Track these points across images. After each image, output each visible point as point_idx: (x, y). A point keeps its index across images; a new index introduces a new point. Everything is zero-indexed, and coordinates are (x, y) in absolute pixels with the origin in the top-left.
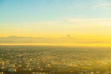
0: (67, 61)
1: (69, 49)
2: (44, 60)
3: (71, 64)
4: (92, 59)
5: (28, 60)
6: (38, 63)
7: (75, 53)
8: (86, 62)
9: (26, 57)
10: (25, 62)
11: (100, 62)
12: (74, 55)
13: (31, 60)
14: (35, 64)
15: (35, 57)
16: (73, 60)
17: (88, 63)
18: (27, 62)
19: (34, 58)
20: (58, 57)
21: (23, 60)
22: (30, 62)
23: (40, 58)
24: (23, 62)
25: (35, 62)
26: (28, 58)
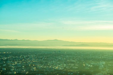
0: (53, 64)
1: (55, 52)
2: (29, 63)
3: (57, 68)
4: (78, 62)
5: (13, 63)
6: (23, 67)
7: (61, 56)
8: (72, 65)
9: (10, 60)
10: (9, 65)
11: (86, 65)
12: (60, 58)
13: (16, 63)
14: (20, 67)
15: (21, 60)
16: (59, 63)
17: (75, 66)
18: (12, 65)
19: (19, 61)
20: (44, 60)
21: (7, 63)
22: (15, 66)
23: (25, 61)
24: (8, 65)
25: (20, 65)
26: (13, 61)
